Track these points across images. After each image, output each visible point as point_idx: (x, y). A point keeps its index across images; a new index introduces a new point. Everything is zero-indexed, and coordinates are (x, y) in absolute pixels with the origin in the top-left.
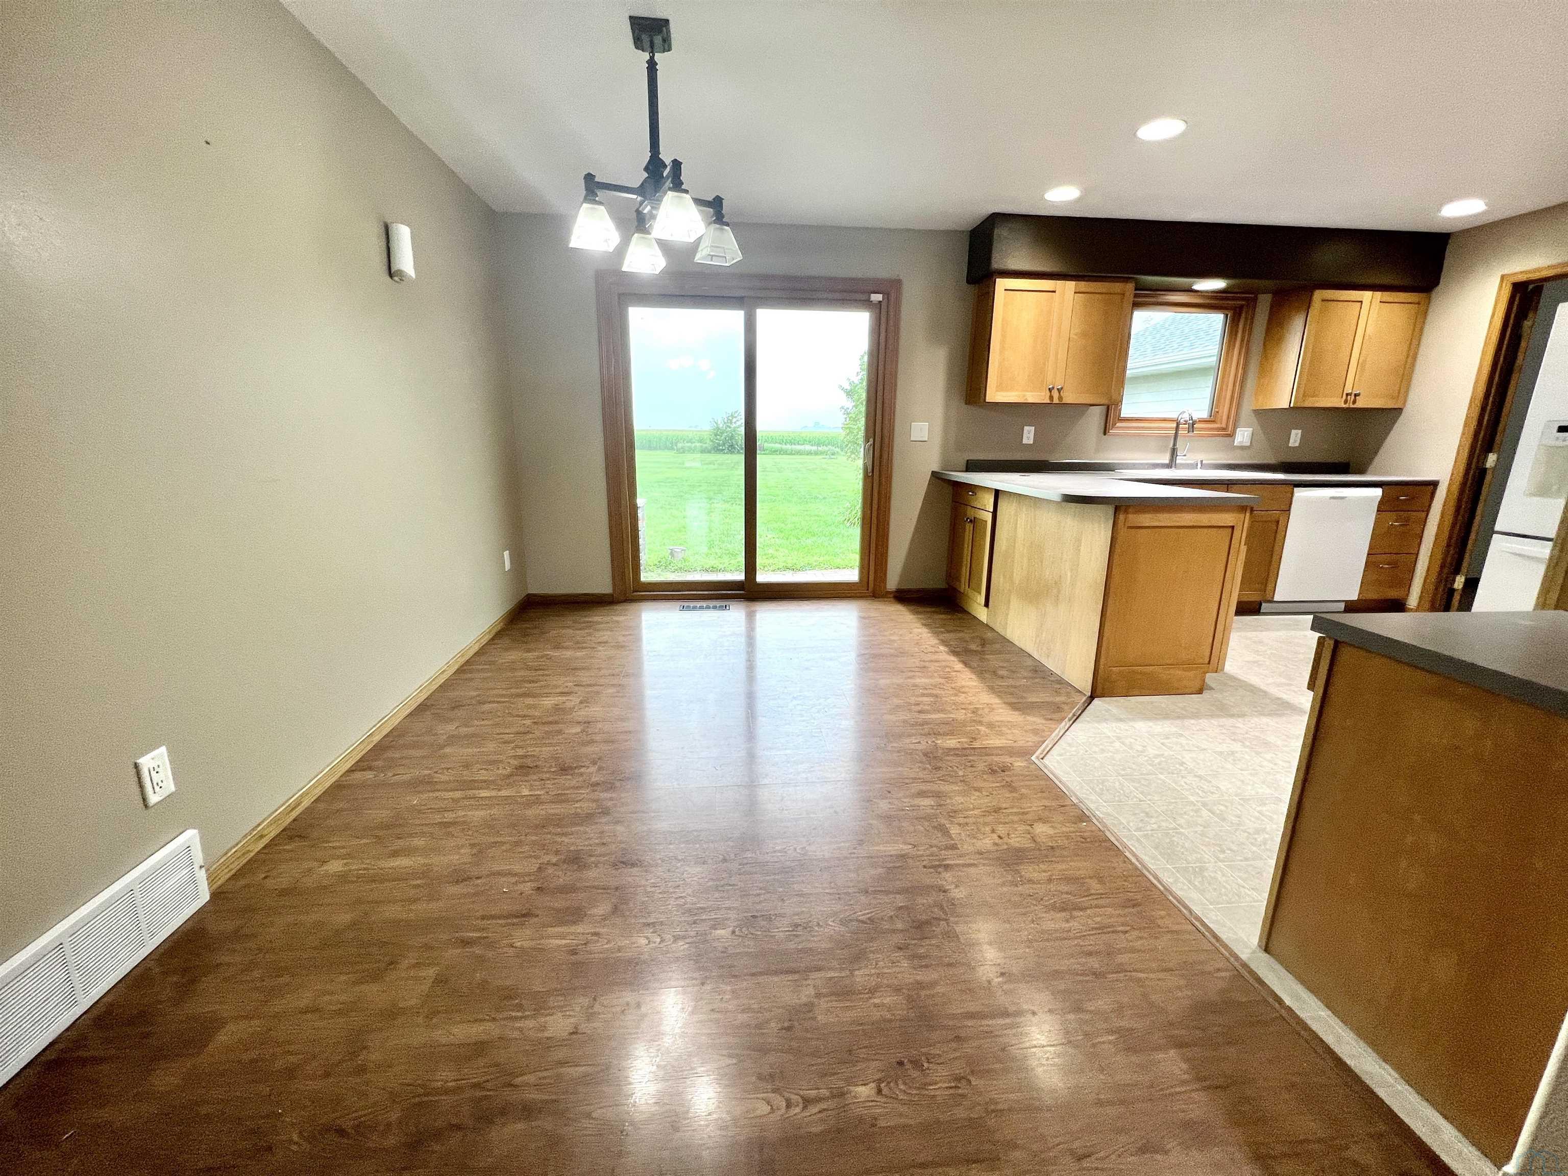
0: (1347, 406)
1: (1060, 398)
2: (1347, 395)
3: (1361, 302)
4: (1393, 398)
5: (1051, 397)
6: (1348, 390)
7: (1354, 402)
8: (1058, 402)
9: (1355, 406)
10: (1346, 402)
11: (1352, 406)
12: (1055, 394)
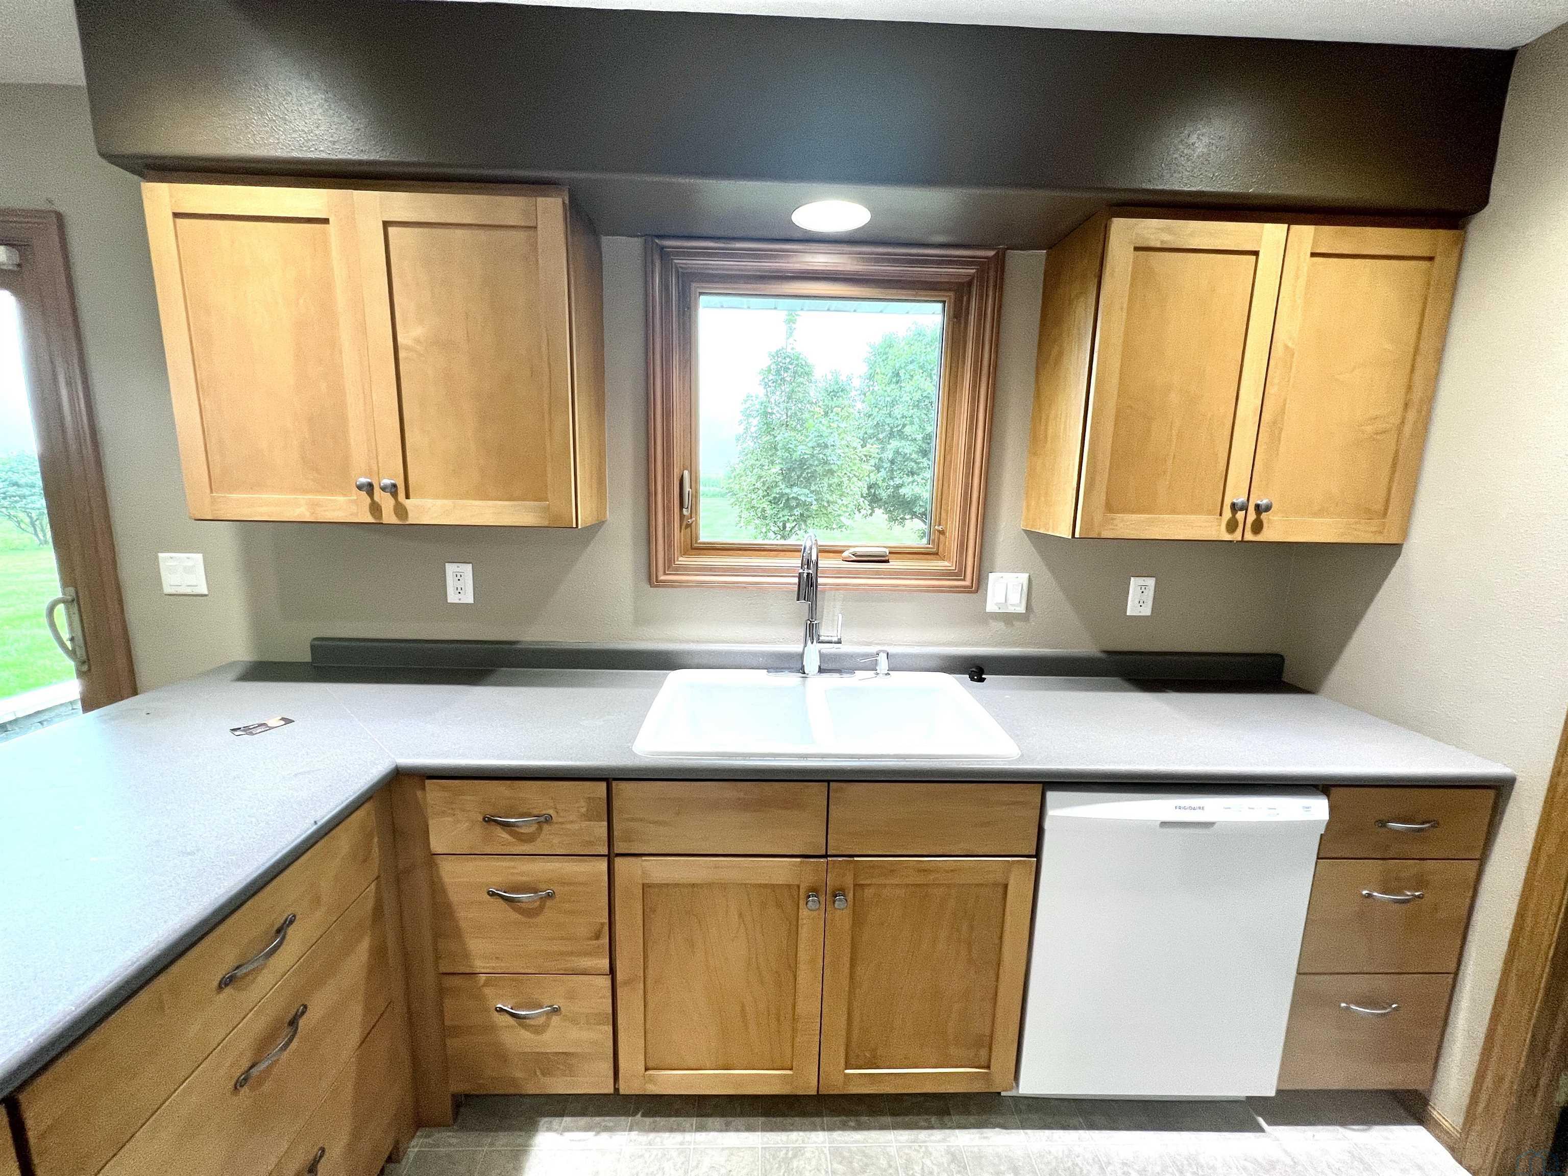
0: (1237, 536)
1: (400, 510)
2: (1234, 507)
3: (1256, 253)
4: (1369, 514)
5: (375, 508)
6: (1236, 493)
7: (1258, 527)
8: (394, 520)
9: (1259, 538)
10: (1232, 526)
11: (1249, 536)
12: (386, 502)
